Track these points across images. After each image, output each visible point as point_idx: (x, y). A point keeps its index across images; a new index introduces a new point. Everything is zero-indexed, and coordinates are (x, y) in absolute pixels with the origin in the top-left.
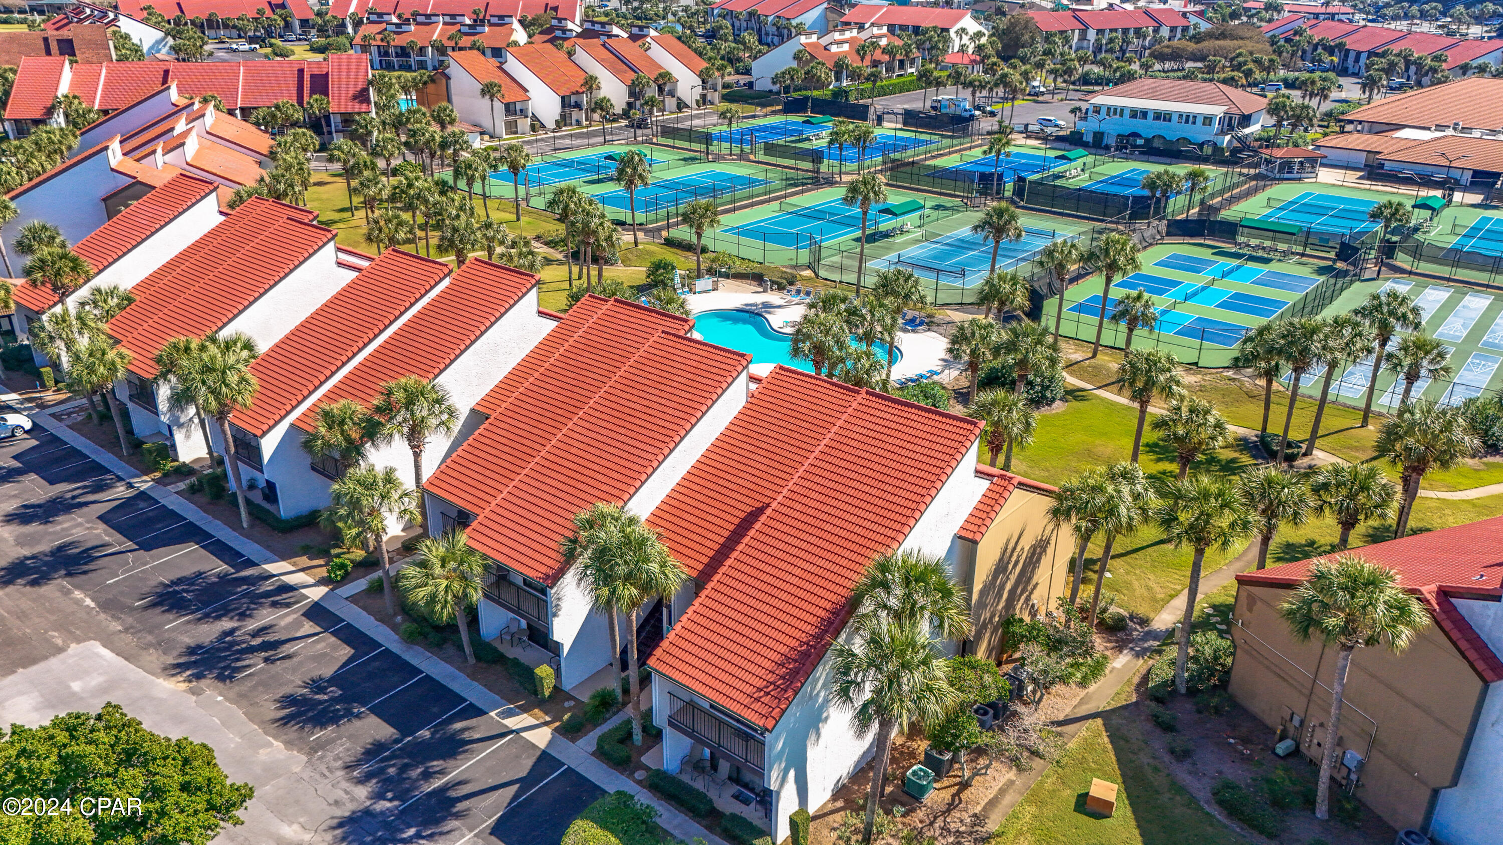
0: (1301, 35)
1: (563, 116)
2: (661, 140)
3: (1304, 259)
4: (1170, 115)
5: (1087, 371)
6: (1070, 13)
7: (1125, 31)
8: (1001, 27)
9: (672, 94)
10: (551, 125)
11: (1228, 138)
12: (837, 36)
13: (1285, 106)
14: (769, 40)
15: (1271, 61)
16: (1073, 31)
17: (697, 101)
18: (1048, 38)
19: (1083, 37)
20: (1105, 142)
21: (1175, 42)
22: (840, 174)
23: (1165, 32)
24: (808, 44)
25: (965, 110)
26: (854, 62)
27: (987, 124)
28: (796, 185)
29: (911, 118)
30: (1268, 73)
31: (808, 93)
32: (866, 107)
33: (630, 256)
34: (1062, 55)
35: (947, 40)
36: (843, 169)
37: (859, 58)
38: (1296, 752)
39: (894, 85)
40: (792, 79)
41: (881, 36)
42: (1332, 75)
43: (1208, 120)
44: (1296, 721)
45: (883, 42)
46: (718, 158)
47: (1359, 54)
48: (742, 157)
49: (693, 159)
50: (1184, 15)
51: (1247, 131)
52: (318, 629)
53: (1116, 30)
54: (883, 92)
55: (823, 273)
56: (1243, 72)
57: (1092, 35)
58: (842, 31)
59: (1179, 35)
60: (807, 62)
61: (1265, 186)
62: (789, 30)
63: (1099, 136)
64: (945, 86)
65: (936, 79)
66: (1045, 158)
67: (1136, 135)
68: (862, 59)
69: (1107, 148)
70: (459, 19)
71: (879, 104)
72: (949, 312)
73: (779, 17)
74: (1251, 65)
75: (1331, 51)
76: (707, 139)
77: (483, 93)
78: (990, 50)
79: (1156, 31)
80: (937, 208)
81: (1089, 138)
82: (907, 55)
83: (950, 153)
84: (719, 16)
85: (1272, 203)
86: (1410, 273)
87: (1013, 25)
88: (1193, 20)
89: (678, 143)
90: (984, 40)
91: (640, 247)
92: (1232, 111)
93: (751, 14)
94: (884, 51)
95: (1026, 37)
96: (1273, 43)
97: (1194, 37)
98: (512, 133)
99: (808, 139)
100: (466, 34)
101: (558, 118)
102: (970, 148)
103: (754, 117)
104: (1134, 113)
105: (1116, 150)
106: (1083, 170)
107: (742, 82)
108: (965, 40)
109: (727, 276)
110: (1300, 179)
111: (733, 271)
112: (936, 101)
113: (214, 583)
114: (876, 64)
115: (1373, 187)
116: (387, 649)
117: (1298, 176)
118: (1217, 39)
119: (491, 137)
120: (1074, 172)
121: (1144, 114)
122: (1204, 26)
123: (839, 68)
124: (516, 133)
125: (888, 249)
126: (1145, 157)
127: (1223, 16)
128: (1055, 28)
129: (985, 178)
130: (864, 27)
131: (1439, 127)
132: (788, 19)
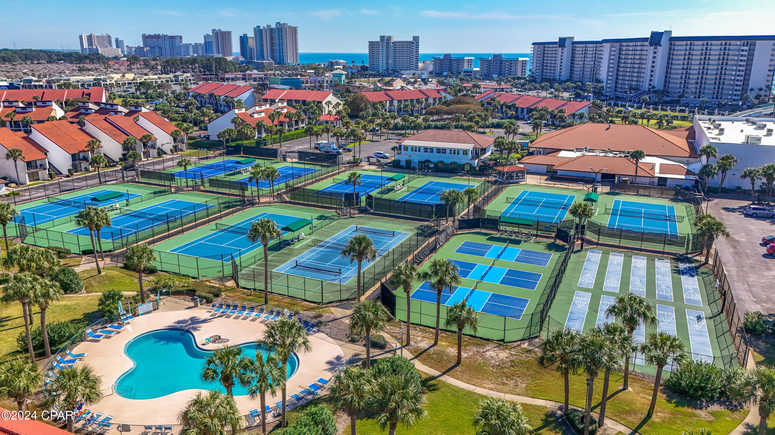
0: (494, 101)
1: (74, 166)
2: (141, 180)
3: (539, 239)
4: (445, 150)
5: (433, 358)
6: (383, 92)
7: (412, 101)
8: (349, 100)
9: (153, 147)
10: (66, 173)
11: (477, 161)
12: (257, 108)
13: (503, 143)
14: (222, 109)
15: (485, 115)
16: (386, 101)
17: (171, 150)
18: (374, 105)
19: (391, 104)
20: (412, 166)
21: (437, 106)
22: (259, 196)
23: (431, 101)
24: (240, 114)
25: (334, 149)
26: (268, 123)
27: (347, 157)
28: (229, 207)
29: (302, 156)
30: (485, 121)
31: (241, 142)
32: (276, 150)
33: (93, 282)
34: (382, 115)
35: (321, 109)
36: (261, 193)
37: (270, 121)
39: (293, 135)
40: (230, 135)
41: (283, 108)
42: (513, 120)
43: (465, 152)
45: (285, 110)
46: (179, 190)
47: (523, 109)
48: (195, 188)
49: (160, 192)
50: (438, 91)
51: (485, 156)
53: (407, 100)
54: (287, 139)
55: (242, 283)
56: (475, 122)
57: (395, 103)
58: (260, 106)
59: (437, 102)
60: (240, 124)
61: (502, 188)
62: (233, 103)
63: (409, 162)
64: (321, 136)
65: (316, 132)
66: (382, 177)
67: (428, 161)
68: (273, 121)
69: (414, 169)
70: (15, 104)
71: (284, 148)
72: (333, 309)
73: (227, 97)
74: (477, 119)
75: (509, 107)
76: (171, 177)
77: (8, 157)
78: (344, 114)
79: (427, 100)
80: (321, 218)
81: (403, 164)
82: (298, 118)
83: (327, 177)
84: (193, 96)
85: (509, 200)
86: (597, 244)
87: (355, 99)
88: (443, 94)
89: (152, 181)
90: (341, 107)
91: (103, 273)
92: (477, 147)
93: (211, 95)
94: (286, 116)
95: (363, 105)
96: (483, 105)
97: (445, 102)
98: (35, 180)
99: (240, 173)
100: (19, 113)
101: (70, 167)
102: (338, 173)
103: (207, 158)
104: (426, 149)
105: (420, 170)
106: (403, 185)
107: (203, 136)
108: (331, 108)
109: (167, 294)
110: (517, 183)
111: (173, 289)
112: (317, 144)
114: (281, 124)
115: (555, 186)
117: (517, 180)
118: (457, 104)
119: (17, 184)
120: (399, 187)
121: (432, 149)
122: (449, 98)
123: (259, 126)
124: (38, 179)
125: (290, 255)
126: (435, 173)
127: (455, 91)
128: (377, 100)
129: (348, 197)
130: (275, 101)
131: (578, 150)
132: (232, 98)
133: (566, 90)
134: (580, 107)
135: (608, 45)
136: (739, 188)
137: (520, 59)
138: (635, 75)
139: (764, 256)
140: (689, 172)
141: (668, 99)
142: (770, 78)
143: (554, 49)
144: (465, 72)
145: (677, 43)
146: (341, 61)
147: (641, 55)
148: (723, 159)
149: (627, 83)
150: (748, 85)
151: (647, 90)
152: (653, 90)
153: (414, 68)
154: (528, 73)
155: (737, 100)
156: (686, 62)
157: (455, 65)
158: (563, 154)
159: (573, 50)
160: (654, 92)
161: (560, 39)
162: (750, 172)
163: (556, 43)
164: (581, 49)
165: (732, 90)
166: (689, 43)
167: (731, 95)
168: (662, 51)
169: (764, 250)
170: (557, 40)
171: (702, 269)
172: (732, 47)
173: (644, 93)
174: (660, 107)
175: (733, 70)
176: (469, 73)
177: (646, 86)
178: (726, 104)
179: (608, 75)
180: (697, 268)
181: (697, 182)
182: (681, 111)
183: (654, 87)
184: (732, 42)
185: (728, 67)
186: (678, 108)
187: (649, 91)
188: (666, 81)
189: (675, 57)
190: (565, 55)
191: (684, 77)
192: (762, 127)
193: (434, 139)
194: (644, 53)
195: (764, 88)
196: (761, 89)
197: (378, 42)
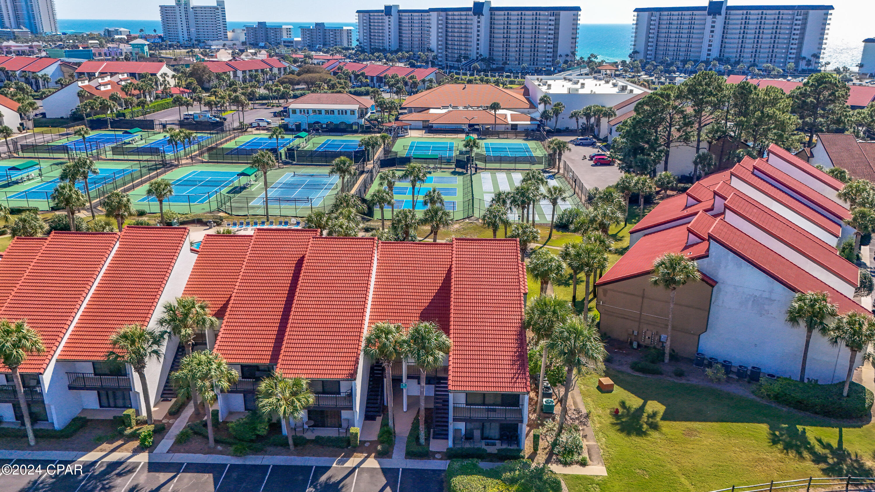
3: (442, 170)
4: (333, 111)
11: (363, 120)
16: (230, 72)
19: (235, 75)
23: (275, 71)
24: (84, 86)
25: (211, 119)
26: (123, 96)
28: (154, 170)
38: (639, 345)
44: (636, 333)
47: (373, 77)
49: (61, 163)
51: (367, 116)
52: (172, 474)
57: (240, 74)
58: (103, 78)
62: (37, 79)
64: (192, 105)
65: (186, 102)
69: (308, 130)
73: (23, 71)
75: (360, 76)
79: (271, 70)
83: (226, 141)
85: (406, 147)
86: (486, 169)
87: (196, 70)
88: (285, 64)
91: (96, 218)
92: (362, 107)
94: (137, 88)
95: (206, 77)
104: (314, 111)
105: (313, 131)
106: (306, 143)
110: (404, 136)
112: (187, 115)
113: (53, 483)
116: (231, 465)
117: (403, 134)
118: (307, 73)
120: (303, 145)
121: (320, 111)
122: (294, 68)
125: (253, 194)
126: (327, 134)
128: (220, 71)
130: (94, 75)
131: (444, 107)
132: (33, 73)
133: (400, 60)
134: (428, 74)
135: (434, 14)
136: (567, 128)
137: (345, 28)
138: (463, 43)
139: (592, 165)
140: (532, 119)
141: (494, 66)
142: (574, 46)
143: (380, 18)
144: (284, 42)
145: (496, 13)
146: (122, 29)
147: (466, 24)
148: (555, 106)
149: (456, 51)
150: (557, 51)
151: (475, 58)
152: (480, 59)
153: (223, 37)
154: (355, 44)
155: (550, 66)
156: (505, 31)
157: (272, 35)
158: (432, 111)
159: (400, 19)
160: (482, 60)
161: (386, 7)
162: (575, 114)
163: (382, 11)
164: (407, 18)
165: (545, 57)
166: (506, 12)
167: (544, 61)
168: (484, 19)
169: (592, 163)
170: (383, 8)
171: (556, 176)
172: (541, 17)
173: (473, 61)
174: (489, 74)
175: (544, 38)
176: (289, 44)
177: (474, 56)
178: (541, 69)
179: (438, 45)
180: (554, 175)
181: (539, 125)
182: (508, 77)
183: (481, 55)
184: (542, 12)
185: (540, 36)
186: (505, 74)
187: (477, 57)
188: (490, 50)
189: (496, 26)
190: (392, 24)
191: (505, 45)
192: (576, 83)
193: (319, 102)
194: (468, 22)
195: (570, 54)
196: (567, 55)
197: (174, 7)
